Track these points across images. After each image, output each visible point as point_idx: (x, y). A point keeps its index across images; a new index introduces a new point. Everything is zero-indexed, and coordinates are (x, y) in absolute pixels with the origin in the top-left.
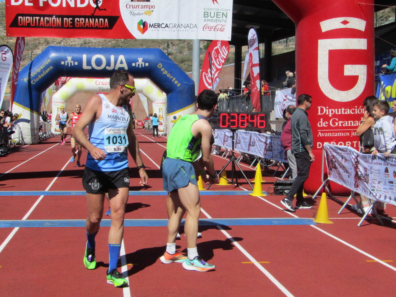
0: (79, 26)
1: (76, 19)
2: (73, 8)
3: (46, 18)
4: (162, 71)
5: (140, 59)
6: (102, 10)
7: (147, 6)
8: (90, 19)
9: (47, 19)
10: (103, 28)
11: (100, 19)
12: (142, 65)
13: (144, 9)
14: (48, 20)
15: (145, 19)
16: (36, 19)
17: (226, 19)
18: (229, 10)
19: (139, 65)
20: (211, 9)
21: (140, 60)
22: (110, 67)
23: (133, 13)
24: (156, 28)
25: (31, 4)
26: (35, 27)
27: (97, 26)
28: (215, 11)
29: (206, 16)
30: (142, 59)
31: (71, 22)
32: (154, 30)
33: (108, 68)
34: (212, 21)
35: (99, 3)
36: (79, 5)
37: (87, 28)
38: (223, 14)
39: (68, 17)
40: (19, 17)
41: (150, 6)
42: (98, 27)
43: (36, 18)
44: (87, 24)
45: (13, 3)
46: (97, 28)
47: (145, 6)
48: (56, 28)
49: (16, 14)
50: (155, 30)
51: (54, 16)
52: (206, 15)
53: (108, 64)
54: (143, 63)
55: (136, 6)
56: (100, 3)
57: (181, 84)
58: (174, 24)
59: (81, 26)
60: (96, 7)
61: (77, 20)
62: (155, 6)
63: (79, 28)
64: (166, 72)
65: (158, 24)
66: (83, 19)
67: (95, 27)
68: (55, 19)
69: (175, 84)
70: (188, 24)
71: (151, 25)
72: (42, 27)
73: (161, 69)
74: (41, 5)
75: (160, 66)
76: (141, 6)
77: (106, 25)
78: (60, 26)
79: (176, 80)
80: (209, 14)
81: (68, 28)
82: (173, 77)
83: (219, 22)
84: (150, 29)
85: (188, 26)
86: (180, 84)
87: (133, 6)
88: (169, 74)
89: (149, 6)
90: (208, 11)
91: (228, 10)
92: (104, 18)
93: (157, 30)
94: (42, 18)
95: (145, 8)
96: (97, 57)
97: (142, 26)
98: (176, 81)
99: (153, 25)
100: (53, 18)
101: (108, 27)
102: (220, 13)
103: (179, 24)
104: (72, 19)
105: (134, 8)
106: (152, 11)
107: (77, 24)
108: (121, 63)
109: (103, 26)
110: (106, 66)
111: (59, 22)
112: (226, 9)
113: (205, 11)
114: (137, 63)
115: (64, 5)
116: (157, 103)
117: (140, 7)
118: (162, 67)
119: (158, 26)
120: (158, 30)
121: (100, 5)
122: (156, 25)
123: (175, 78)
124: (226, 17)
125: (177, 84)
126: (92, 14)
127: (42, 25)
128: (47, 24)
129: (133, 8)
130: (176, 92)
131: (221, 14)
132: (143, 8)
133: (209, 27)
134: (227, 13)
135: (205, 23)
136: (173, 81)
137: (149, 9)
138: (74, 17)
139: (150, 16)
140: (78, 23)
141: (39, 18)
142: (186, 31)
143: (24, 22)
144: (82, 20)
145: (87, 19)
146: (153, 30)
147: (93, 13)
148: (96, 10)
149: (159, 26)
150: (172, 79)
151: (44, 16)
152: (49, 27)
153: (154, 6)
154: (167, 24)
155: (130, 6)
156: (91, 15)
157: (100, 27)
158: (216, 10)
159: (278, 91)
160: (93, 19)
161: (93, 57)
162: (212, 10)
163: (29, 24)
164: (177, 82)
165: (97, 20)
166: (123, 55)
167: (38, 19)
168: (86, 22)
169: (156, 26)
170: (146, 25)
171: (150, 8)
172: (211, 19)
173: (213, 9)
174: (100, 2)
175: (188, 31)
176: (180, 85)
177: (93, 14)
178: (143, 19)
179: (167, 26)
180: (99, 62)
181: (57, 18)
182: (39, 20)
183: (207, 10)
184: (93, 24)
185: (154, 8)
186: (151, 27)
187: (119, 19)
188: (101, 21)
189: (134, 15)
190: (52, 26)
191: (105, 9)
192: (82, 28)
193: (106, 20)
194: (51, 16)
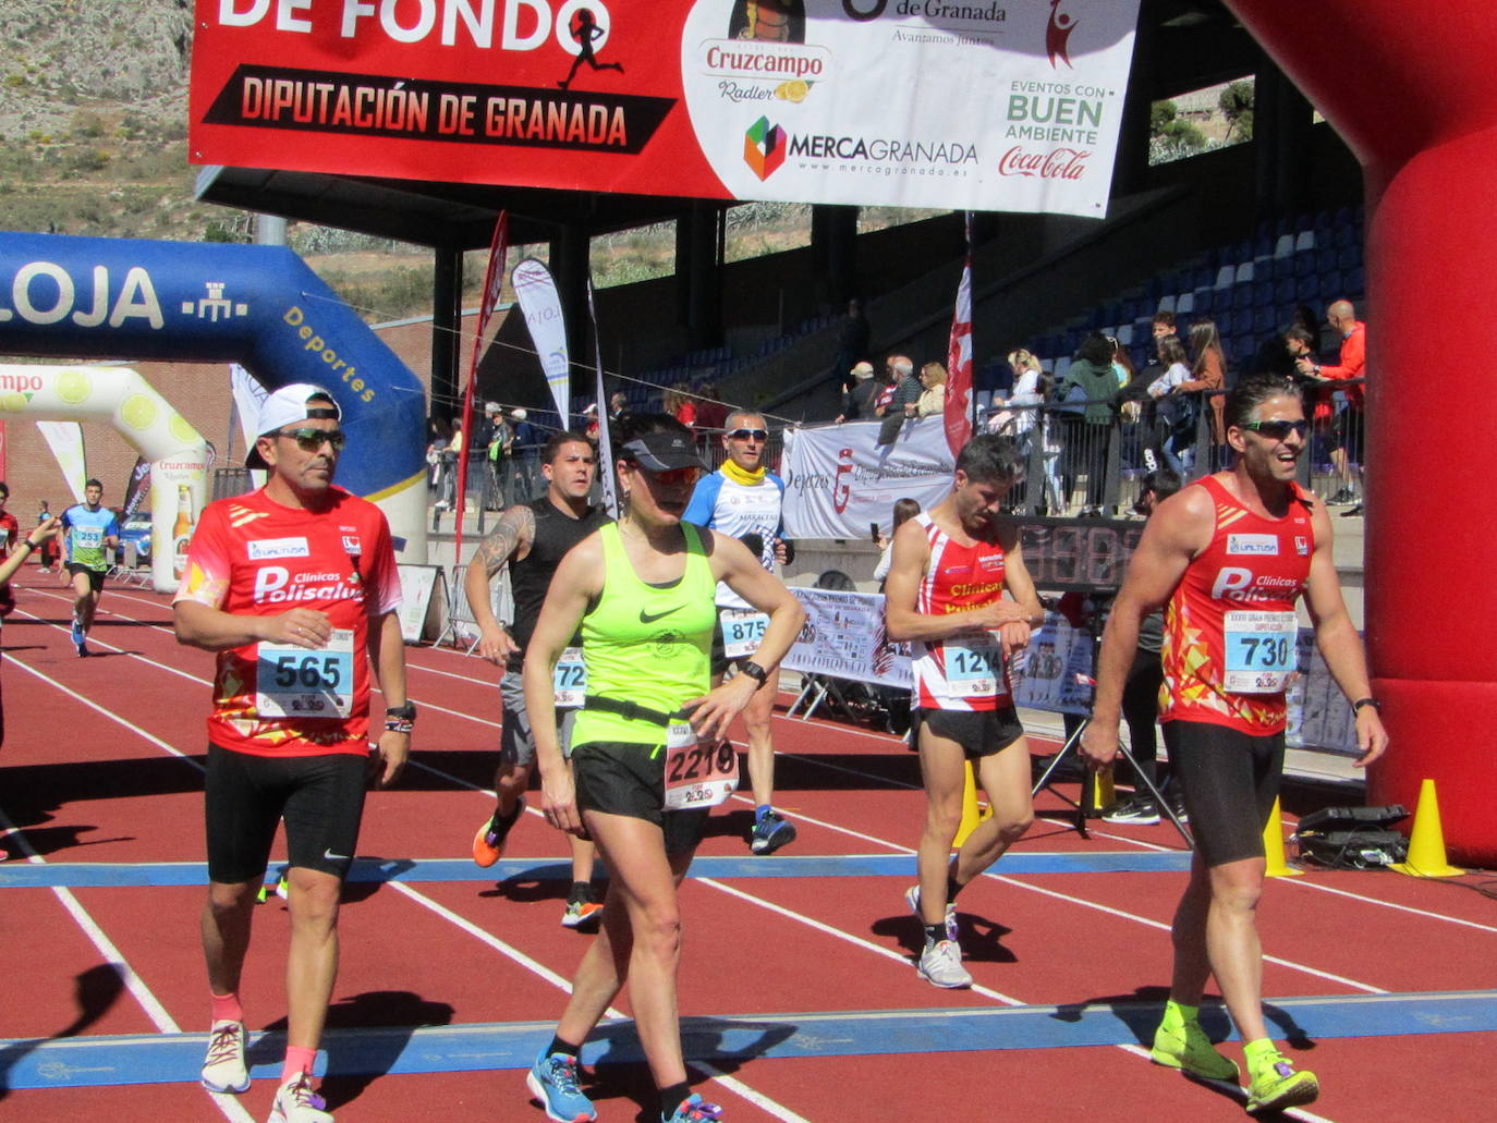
0: (499, 133)
1: (492, 101)
2: (484, 51)
3: (360, 91)
4: (304, 337)
5: (215, 285)
6: (605, 66)
7: (790, 62)
8: (552, 105)
9: (365, 96)
10: (603, 148)
11: (594, 109)
12: (221, 310)
13: (775, 74)
14: (371, 99)
15: (780, 114)
16: (318, 93)
17: (1095, 129)
18: (1112, 93)
19: (208, 310)
20: (1039, 85)
21: (215, 290)
22: (88, 316)
23: (731, 88)
24: (819, 155)
25: (305, 27)
26: (314, 126)
27: (576, 137)
28: (1053, 94)
29: (1017, 113)
30: (222, 286)
31: (471, 115)
32: (809, 166)
33: (80, 318)
34: (1040, 136)
35: (594, 39)
36: (511, 42)
37: (535, 142)
38: (1084, 106)
39: (459, 90)
40: (249, 81)
41: (804, 63)
42: (582, 140)
43: (320, 86)
44: (536, 124)
45: (228, 16)
46: (576, 144)
47: (784, 62)
48: (402, 134)
49: (238, 64)
50: (814, 167)
51: (400, 85)
52: (1017, 108)
53: (84, 302)
54: (227, 304)
55: (747, 58)
56: (599, 35)
57: (375, 391)
58: (890, 144)
59: (509, 133)
60: (582, 54)
61: (496, 106)
62: (823, 66)
63: (502, 141)
64: (317, 344)
65: (828, 139)
66: (522, 103)
67: (570, 139)
68: (402, 95)
69: (352, 392)
70: (942, 146)
71: (800, 145)
72: (342, 128)
73: (298, 328)
74: (348, 30)
75: (295, 316)
76: (765, 61)
77: (618, 135)
78: (422, 126)
79: (358, 375)
80: (1029, 108)
81: (456, 137)
82: (344, 365)
83: (1066, 139)
84: (792, 161)
85: (942, 152)
86: (373, 394)
87: (733, 56)
88: (332, 353)
89: (800, 60)
90: (1026, 93)
91: (1107, 92)
92: (611, 101)
93: (820, 167)
94: (345, 90)
95: (780, 69)
96: (36, 273)
97: (762, 147)
98: (359, 380)
99: (806, 143)
100: (392, 94)
101: (623, 142)
102: (1073, 102)
103: (909, 145)
104: (473, 99)
105: (739, 66)
106: (810, 83)
107: (495, 124)
108: (138, 298)
109: (601, 140)
110: (75, 308)
111: (418, 110)
112: (1098, 90)
113: (1014, 93)
114: (203, 304)
115: (448, 38)
116: (173, 467)
117: (762, 63)
118: (304, 323)
119: (828, 149)
120: (825, 167)
121: (597, 45)
122: (818, 142)
123: (353, 369)
124: (1096, 121)
125: (362, 392)
126: (560, 84)
127: (342, 121)
128: (363, 118)
129: (733, 67)
130: (354, 423)
131: (1076, 108)
132: (773, 69)
133: (1022, 160)
134: (1100, 105)
135: (1012, 142)
136: (345, 378)
137: (799, 75)
138: (484, 92)
139: (797, 102)
140: (498, 118)
141: (331, 87)
142: (932, 172)
143: (268, 103)
144: (517, 108)
145: (538, 104)
146: (802, 166)
147: (565, 80)
148: (579, 70)
149: (830, 146)
150: (342, 370)
151: (354, 81)
152: (372, 131)
153: (817, 64)
154: (861, 143)
155: (723, 56)
156: (560, 88)
157: (592, 140)
158: (1059, 89)
159: (791, 431)
160: (564, 106)
161: (18, 270)
162: (1043, 90)
163: (287, 112)
164: (362, 386)
165: (578, 108)
166: (144, 268)
167: (330, 93)
168: (533, 117)
169: (820, 146)
170: (778, 141)
171: (803, 69)
172: (1037, 129)
173: (1047, 88)
174: (602, 32)
175: (941, 173)
176: (373, 398)
177: (564, 85)
178: (768, 117)
179: (860, 149)
180: (43, 294)
181: (413, 95)
182: (333, 96)
183: (1023, 89)
184: (561, 127)
185: (816, 69)
186: (799, 151)
187: (675, 108)
188: (598, 114)
189: (738, 95)
190: (389, 125)
191: (618, 67)
192: (512, 140)
193: (619, 111)
194: (388, 83)
